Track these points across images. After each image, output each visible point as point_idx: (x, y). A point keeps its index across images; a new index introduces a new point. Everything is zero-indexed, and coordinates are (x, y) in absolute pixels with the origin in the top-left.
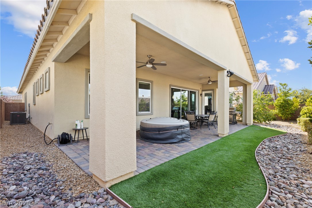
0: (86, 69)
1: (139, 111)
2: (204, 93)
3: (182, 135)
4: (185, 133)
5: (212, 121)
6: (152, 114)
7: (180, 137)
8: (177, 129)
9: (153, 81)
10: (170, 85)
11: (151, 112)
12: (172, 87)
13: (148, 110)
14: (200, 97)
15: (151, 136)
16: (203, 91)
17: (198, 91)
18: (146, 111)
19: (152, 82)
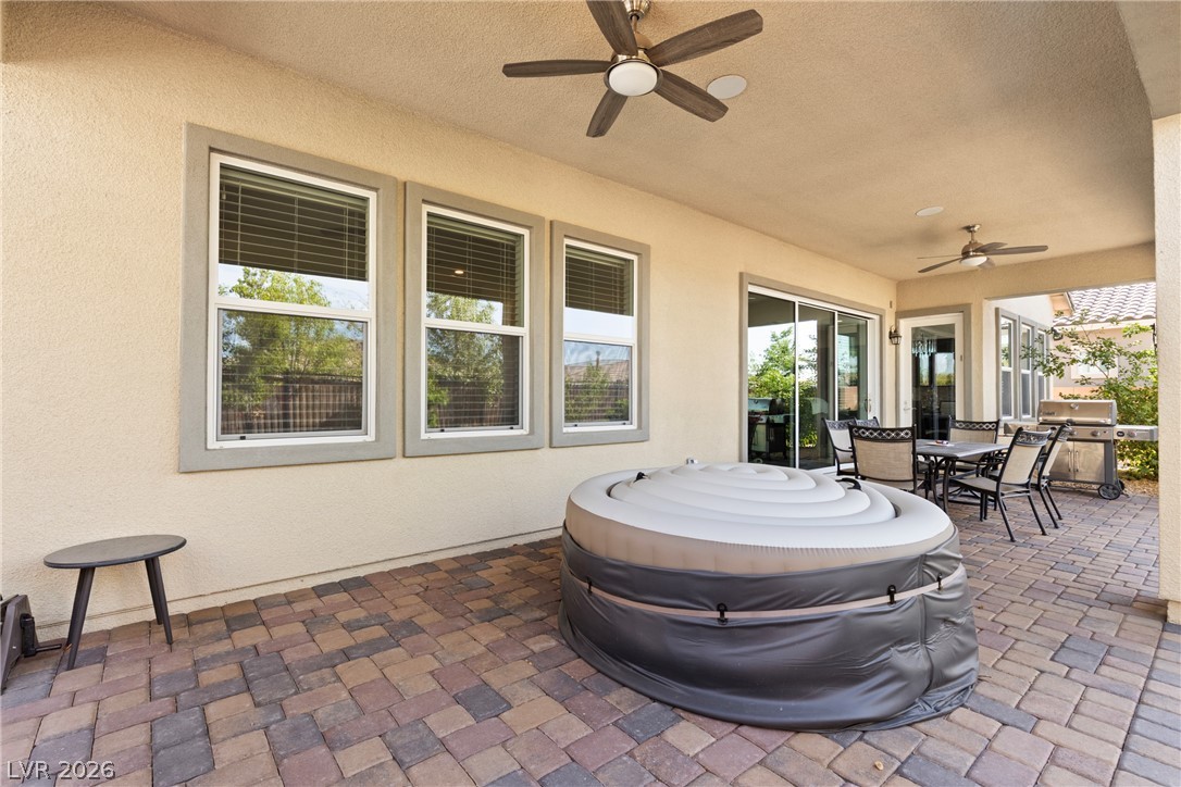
0: (191, 127)
1: (568, 419)
2: (906, 327)
3: (924, 642)
4: (945, 621)
5: (1022, 485)
6: (642, 436)
7: (912, 660)
8: (891, 594)
9: (649, 246)
10: (741, 274)
11: (640, 427)
12: (752, 289)
13: (622, 415)
14: (889, 348)
15: (646, 639)
16: (900, 315)
17: (877, 318)
18: (610, 418)
19: (642, 251)
